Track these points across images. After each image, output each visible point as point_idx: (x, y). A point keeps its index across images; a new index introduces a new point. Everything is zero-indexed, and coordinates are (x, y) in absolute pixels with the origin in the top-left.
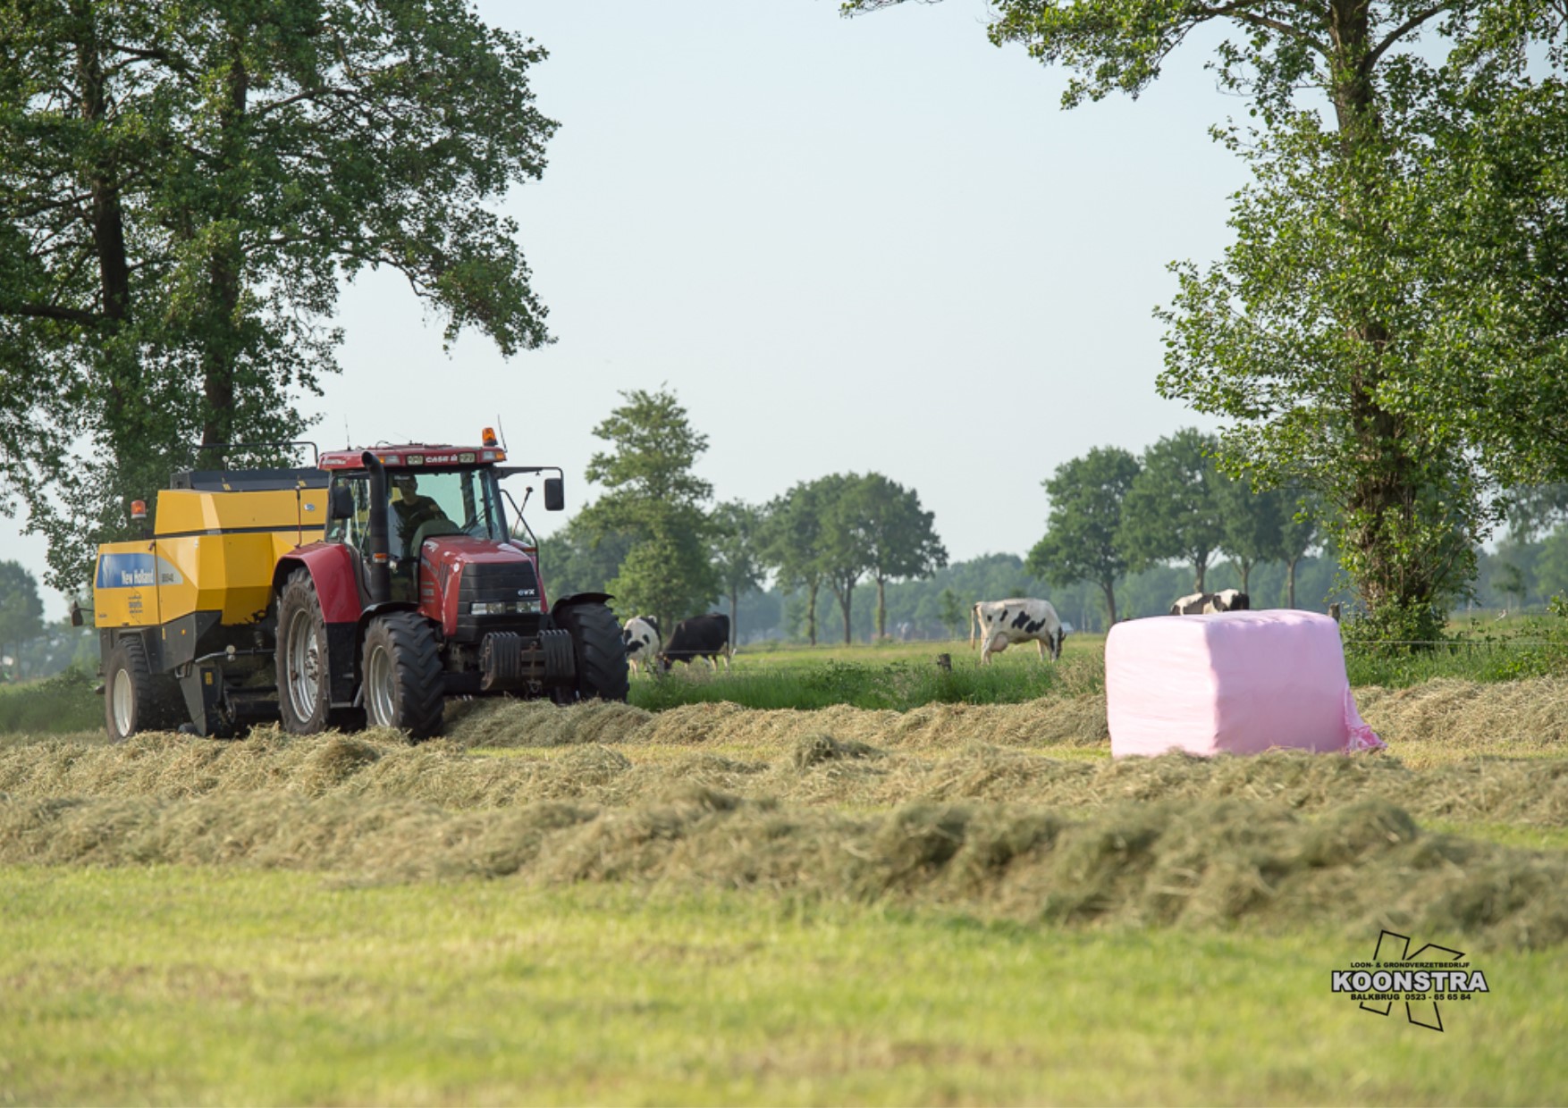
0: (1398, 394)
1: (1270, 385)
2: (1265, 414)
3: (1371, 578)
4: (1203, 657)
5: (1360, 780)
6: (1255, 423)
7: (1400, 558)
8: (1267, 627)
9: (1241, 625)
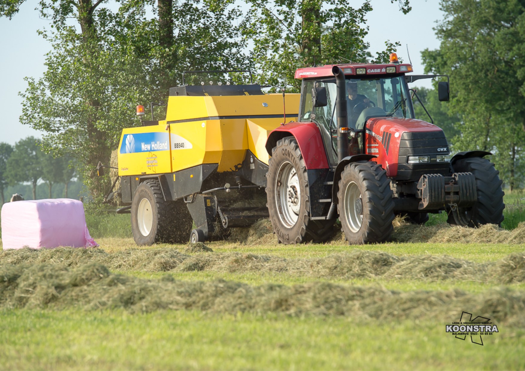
0: (103, 124)
1: (59, 121)
2: (58, 131)
3: (94, 188)
4: (36, 215)
5: (90, 257)
6: (54, 133)
7: (104, 181)
8: (58, 205)
9: (49, 204)
